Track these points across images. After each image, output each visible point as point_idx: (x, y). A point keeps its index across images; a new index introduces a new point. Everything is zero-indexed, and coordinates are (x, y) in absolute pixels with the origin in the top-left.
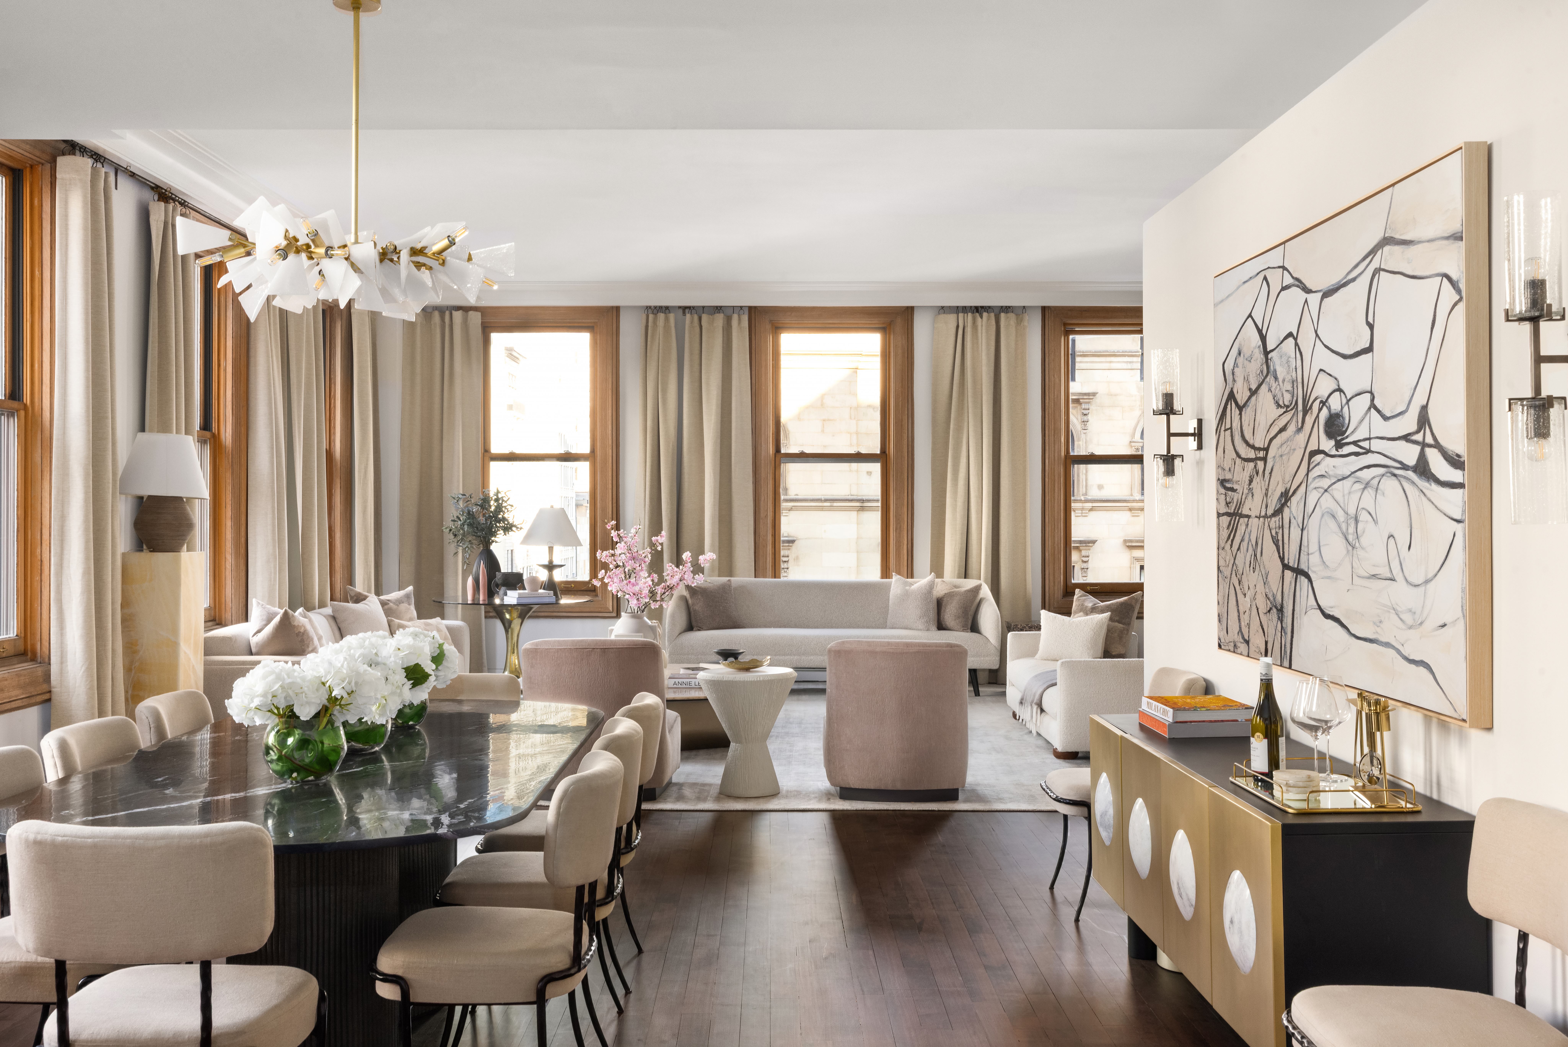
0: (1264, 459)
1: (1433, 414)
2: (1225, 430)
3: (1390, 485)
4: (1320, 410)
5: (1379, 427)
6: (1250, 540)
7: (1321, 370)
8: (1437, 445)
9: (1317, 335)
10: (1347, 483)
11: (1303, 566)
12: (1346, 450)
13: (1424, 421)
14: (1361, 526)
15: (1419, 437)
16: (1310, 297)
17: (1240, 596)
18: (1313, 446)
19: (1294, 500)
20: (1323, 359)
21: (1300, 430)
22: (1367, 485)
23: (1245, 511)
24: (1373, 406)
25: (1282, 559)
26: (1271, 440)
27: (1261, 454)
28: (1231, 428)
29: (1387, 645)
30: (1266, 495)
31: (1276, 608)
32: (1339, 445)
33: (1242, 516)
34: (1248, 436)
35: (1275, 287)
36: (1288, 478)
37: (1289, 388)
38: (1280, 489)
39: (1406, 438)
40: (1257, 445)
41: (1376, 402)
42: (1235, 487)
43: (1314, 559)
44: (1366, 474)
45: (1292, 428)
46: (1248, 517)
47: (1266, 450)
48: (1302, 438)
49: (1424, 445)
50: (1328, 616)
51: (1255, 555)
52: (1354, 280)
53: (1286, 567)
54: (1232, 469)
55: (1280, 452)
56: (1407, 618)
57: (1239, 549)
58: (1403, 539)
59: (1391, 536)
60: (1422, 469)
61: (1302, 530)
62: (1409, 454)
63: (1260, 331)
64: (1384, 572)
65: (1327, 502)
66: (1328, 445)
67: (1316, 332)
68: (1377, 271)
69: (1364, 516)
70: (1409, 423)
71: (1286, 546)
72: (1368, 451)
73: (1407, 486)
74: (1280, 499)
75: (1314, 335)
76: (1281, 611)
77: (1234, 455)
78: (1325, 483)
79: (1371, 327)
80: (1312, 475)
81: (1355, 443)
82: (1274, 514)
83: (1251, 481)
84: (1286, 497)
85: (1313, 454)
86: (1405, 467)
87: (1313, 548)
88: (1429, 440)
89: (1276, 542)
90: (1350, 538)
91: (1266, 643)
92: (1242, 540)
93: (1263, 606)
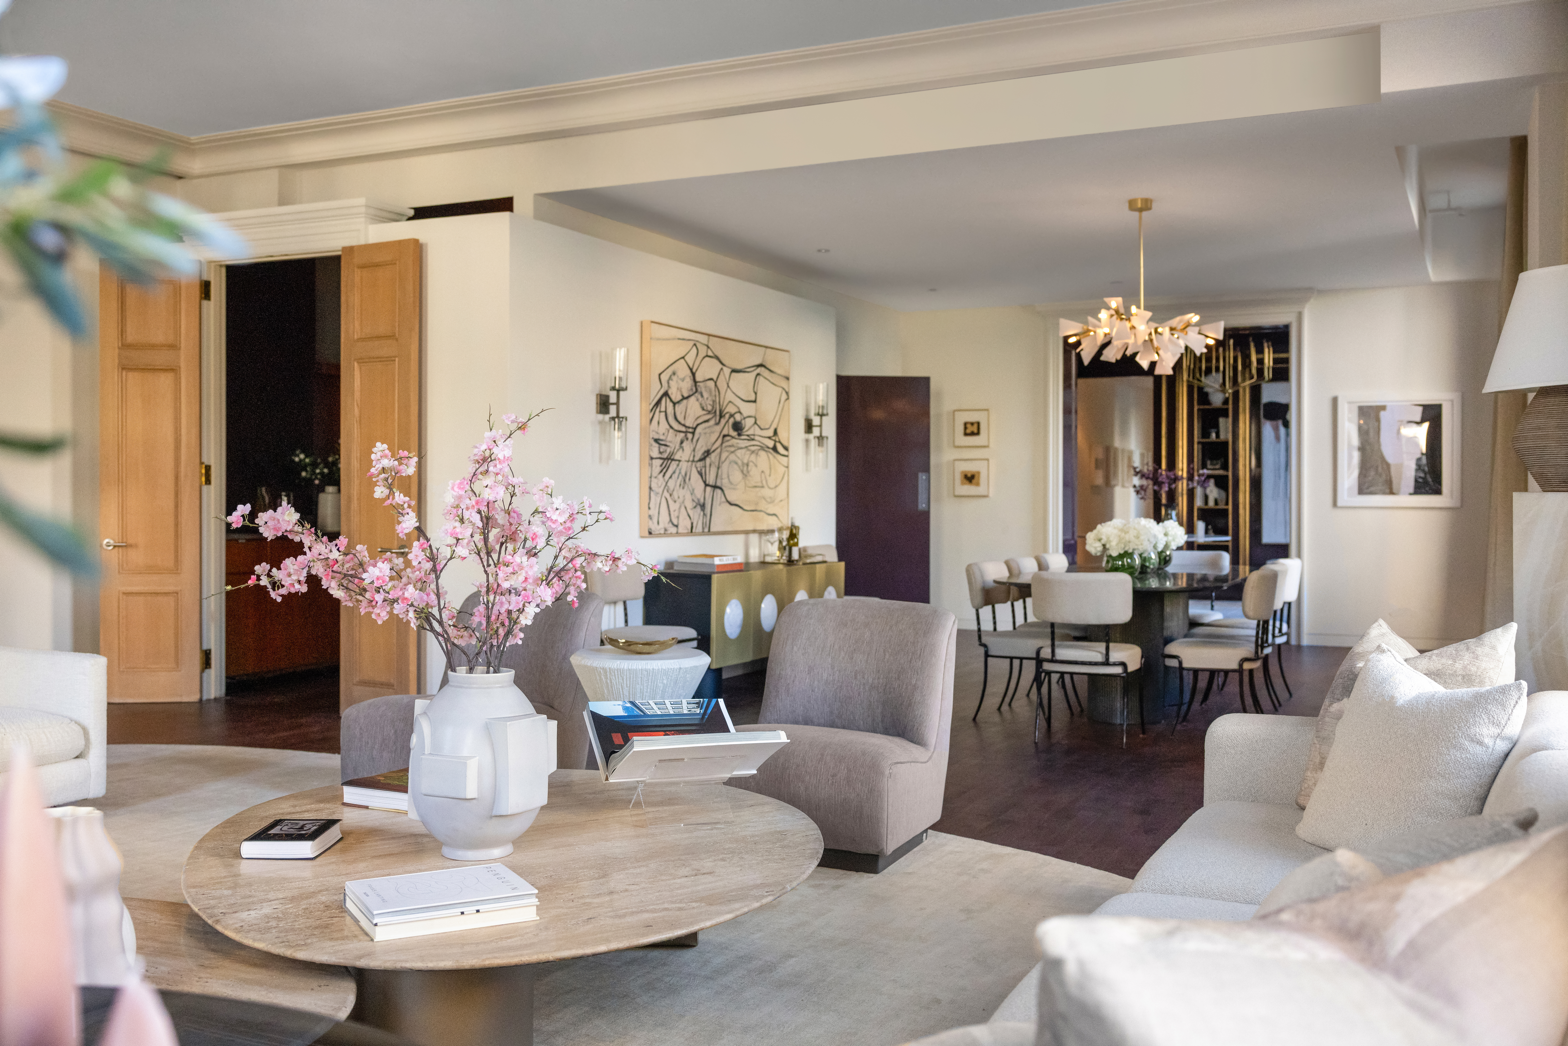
0: (693, 433)
1: (779, 431)
2: (660, 412)
3: (762, 454)
4: (730, 418)
5: (758, 431)
6: (680, 473)
7: (730, 402)
8: (780, 442)
9: (728, 386)
10: (743, 451)
11: (718, 484)
12: (743, 437)
13: (775, 433)
14: (749, 468)
15: (774, 438)
16: (725, 368)
17: (671, 502)
18: (725, 432)
19: (713, 456)
20: (730, 396)
21: (717, 424)
22: (753, 452)
23: (677, 457)
24: (755, 423)
25: (705, 482)
26: (698, 425)
27: (691, 430)
28: (666, 412)
29: (761, 511)
30: (694, 450)
31: (700, 505)
32: (739, 435)
33: (673, 460)
34: (680, 418)
35: (701, 355)
36: (709, 444)
37: (711, 403)
38: (704, 449)
39: (769, 438)
40: (687, 425)
41: (758, 422)
42: (668, 444)
43: (725, 481)
44: (753, 448)
45: (712, 422)
46: (679, 461)
47: (695, 429)
48: (718, 428)
49: (775, 441)
50: (731, 504)
51: (685, 480)
52: (748, 372)
53: (706, 485)
54: (666, 434)
55: (704, 431)
56: (769, 500)
57: (671, 477)
58: (767, 472)
59: (763, 472)
60: (775, 449)
61: (718, 468)
62: (771, 444)
63: (691, 370)
64: (760, 484)
65: (732, 457)
66: (734, 434)
67: (728, 384)
68: (758, 374)
69: (751, 464)
70: (770, 433)
71: (707, 476)
72: (753, 440)
73: (770, 455)
74: (703, 454)
75: (726, 386)
76: (703, 507)
77: (668, 427)
78: (732, 449)
79: (756, 393)
80: (724, 445)
81: (748, 436)
82: (700, 460)
83: (682, 442)
84: (708, 453)
85: (725, 436)
86: (768, 448)
87: (725, 476)
88: (777, 440)
89: (700, 474)
90: (745, 472)
91: (692, 524)
92: (674, 472)
93: (689, 504)
